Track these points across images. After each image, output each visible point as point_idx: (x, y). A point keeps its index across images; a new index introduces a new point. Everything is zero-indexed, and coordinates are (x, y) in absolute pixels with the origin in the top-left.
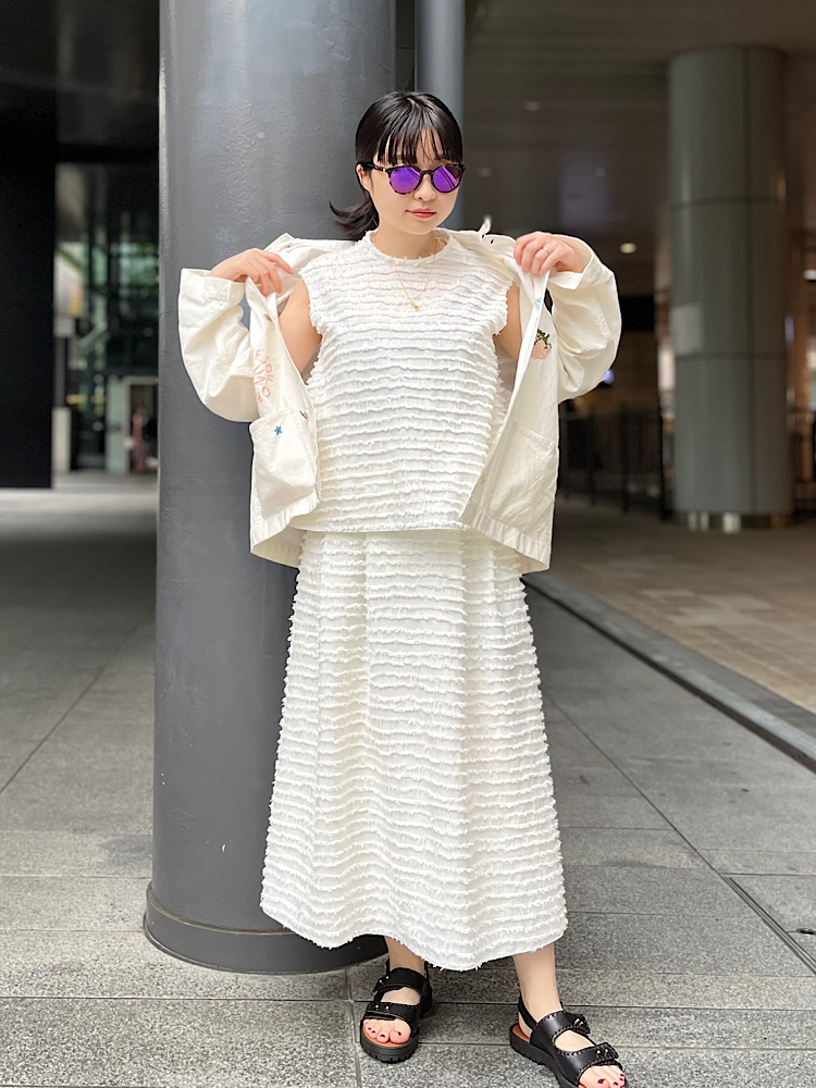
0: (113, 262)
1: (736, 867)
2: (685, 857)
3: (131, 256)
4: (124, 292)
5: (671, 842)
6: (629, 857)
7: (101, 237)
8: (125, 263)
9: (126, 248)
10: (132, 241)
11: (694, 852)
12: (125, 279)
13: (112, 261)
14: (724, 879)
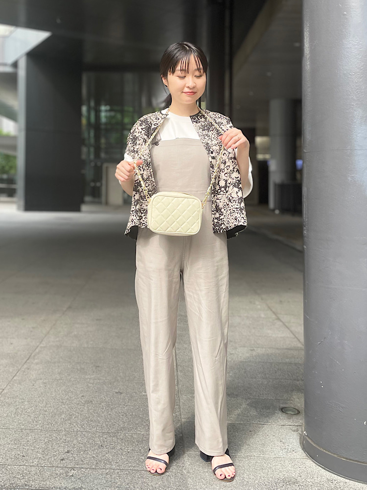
3: (106, 111)
4: (103, 127)
7: (92, 104)
8: (103, 114)
9: (103, 108)
10: (106, 105)
13: (98, 112)
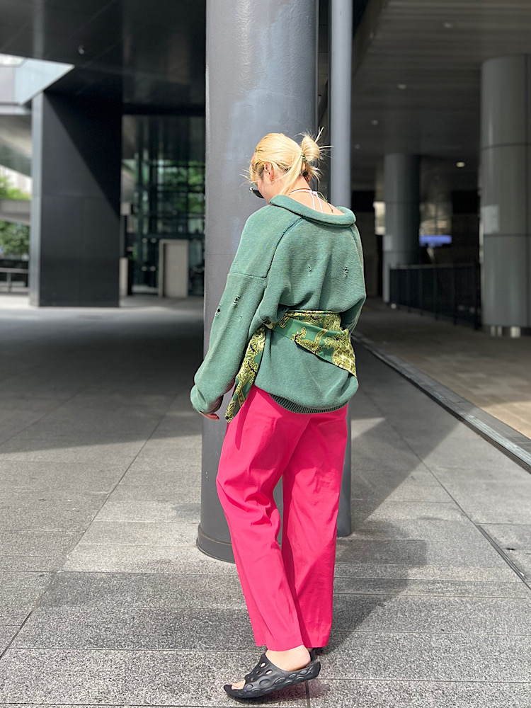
0: (154, 170)
1: (483, 521)
2: (459, 516)
3: (165, 167)
4: (160, 188)
5: (453, 509)
6: (431, 515)
7: (146, 156)
8: (161, 170)
9: (161, 162)
10: (165, 159)
11: (463, 514)
12: (160, 180)
14: (476, 526)
